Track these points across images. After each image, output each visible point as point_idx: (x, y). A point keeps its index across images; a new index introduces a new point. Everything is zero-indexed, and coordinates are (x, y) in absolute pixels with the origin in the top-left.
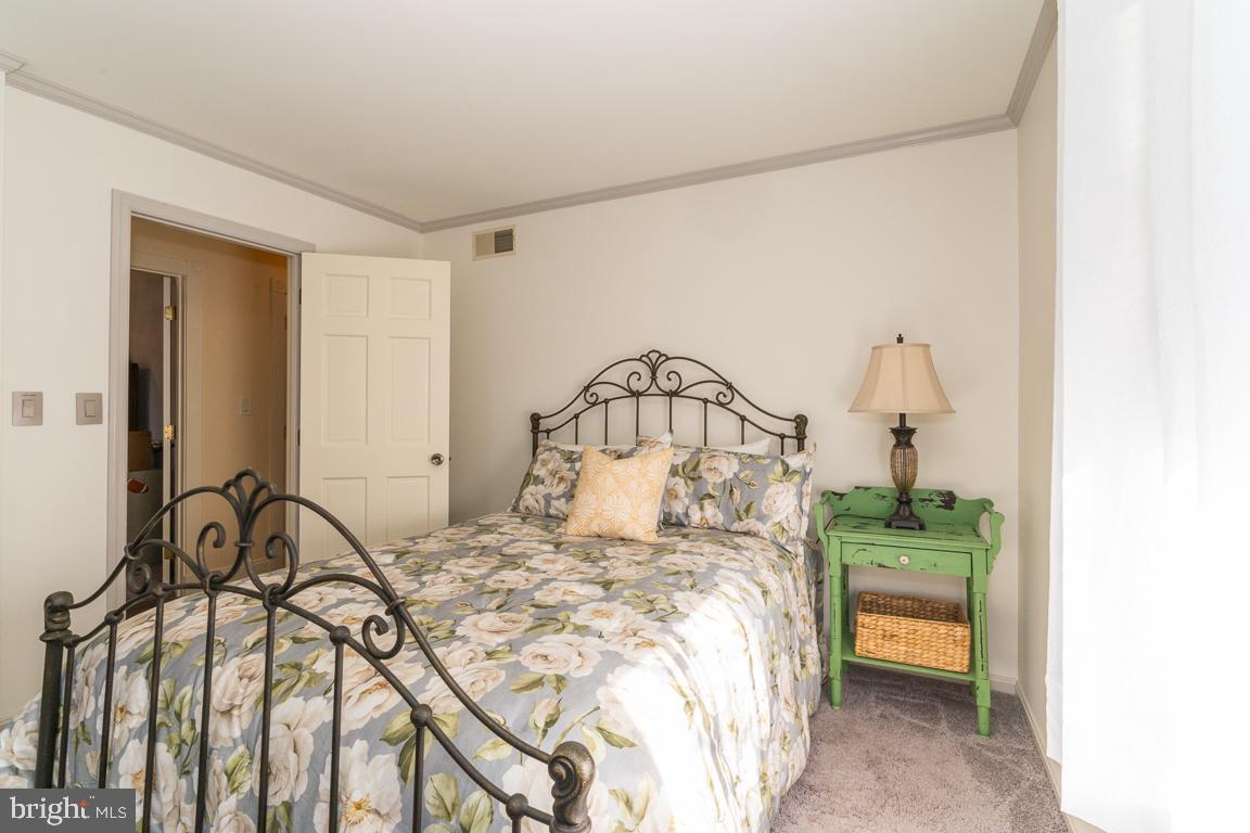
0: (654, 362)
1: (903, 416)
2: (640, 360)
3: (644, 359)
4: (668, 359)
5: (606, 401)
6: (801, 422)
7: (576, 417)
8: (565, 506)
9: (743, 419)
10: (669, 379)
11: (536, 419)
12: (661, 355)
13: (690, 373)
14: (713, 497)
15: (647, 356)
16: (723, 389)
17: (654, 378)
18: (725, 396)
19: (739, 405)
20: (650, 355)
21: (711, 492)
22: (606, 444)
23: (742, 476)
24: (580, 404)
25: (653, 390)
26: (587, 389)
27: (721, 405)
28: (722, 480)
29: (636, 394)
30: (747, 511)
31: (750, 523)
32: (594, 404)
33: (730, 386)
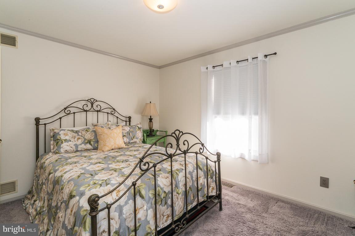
0: (92, 102)
1: (151, 116)
2: (87, 101)
3: (89, 100)
4: (97, 101)
5: (74, 113)
6: (130, 118)
7: (60, 118)
8: (85, 146)
9: (117, 117)
10: (97, 107)
11: (37, 120)
12: (94, 100)
13: (103, 106)
14: (125, 136)
15: (90, 100)
16: (113, 110)
17: (92, 106)
18: (113, 112)
19: (116, 114)
20: (91, 100)
21: (125, 135)
22: (86, 126)
23: (131, 130)
24: (63, 114)
25: (92, 110)
26: (65, 109)
27: (112, 114)
28: (126, 132)
29: (86, 111)
30: (134, 138)
31: (135, 140)
32: (69, 114)
33: (114, 109)
